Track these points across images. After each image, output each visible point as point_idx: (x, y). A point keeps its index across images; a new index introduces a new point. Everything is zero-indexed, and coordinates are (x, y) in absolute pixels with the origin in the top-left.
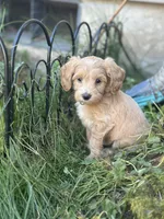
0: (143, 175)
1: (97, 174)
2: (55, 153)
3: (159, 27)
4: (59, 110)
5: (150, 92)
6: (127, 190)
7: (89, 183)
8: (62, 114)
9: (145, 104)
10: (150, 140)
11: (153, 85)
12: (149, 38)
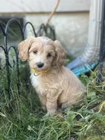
0: (89, 121)
1: (54, 126)
2: (19, 116)
3: (79, 27)
4: (18, 85)
5: (81, 65)
6: (80, 134)
7: (49, 134)
8: (21, 88)
9: (79, 74)
10: (89, 96)
11: (82, 60)
12: (73, 34)
